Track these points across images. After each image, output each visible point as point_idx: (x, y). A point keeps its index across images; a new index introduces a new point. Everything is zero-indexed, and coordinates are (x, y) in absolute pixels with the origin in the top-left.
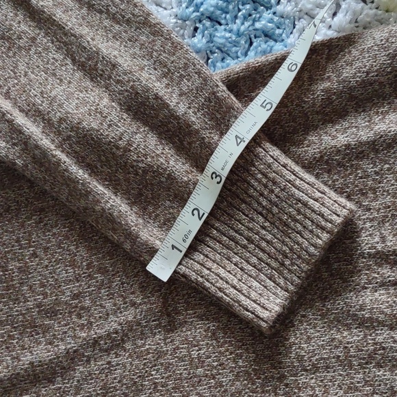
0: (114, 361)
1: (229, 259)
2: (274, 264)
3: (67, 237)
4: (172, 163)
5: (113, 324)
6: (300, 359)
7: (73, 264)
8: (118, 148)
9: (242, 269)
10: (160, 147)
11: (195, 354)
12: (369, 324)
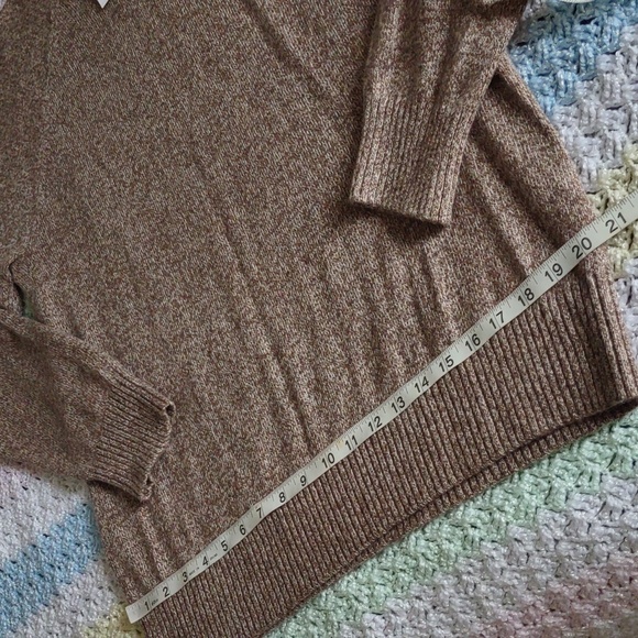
0: (305, 99)
1: (387, 147)
2: (394, 183)
3: (365, 7)
4: (430, 64)
5: (325, 83)
6: (349, 233)
7: (350, 25)
8: (423, 12)
9: (383, 162)
10: (438, 47)
11: (328, 156)
12: (382, 270)
